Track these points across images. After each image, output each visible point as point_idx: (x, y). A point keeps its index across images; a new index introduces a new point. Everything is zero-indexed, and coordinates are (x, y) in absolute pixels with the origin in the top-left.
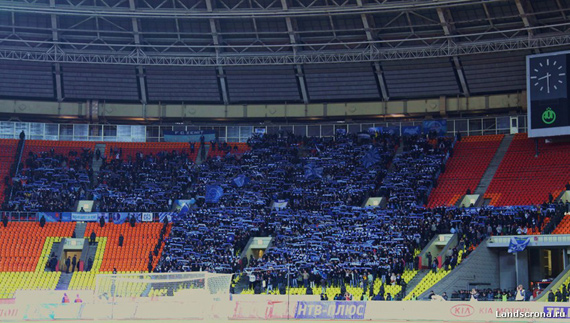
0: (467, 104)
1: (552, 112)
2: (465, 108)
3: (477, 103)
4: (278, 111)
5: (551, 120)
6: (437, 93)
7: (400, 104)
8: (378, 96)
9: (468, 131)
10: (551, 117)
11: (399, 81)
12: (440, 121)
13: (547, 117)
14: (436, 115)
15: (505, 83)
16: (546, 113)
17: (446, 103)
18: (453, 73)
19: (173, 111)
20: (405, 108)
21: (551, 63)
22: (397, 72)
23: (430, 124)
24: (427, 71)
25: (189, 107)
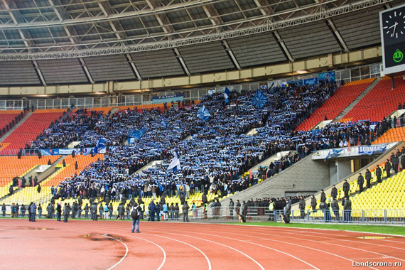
0: (348, 58)
1: (400, 53)
2: (347, 61)
3: (356, 56)
4: (222, 77)
5: (400, 59)
6: (325, 52)
7: (302, 63)
8: (285, 59)
9: (350, 78)
10: (400, 56)
11: (296, 46)
12: (330, 73)
13: (396, 57)
14: (327, 69)
15: (372, 38)
16: (396, 54)
17: (333, 59)
18: (332, 35)
19: (158, 83)
20: (306, 65)
21: (398, 14)
22: (292, 39)
23: (324, 76)
24: (312, 35)
25: (167, 80)
